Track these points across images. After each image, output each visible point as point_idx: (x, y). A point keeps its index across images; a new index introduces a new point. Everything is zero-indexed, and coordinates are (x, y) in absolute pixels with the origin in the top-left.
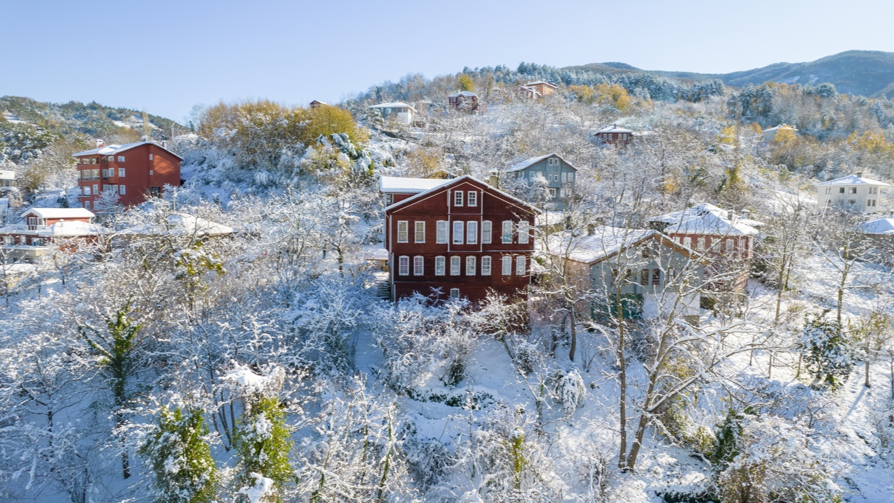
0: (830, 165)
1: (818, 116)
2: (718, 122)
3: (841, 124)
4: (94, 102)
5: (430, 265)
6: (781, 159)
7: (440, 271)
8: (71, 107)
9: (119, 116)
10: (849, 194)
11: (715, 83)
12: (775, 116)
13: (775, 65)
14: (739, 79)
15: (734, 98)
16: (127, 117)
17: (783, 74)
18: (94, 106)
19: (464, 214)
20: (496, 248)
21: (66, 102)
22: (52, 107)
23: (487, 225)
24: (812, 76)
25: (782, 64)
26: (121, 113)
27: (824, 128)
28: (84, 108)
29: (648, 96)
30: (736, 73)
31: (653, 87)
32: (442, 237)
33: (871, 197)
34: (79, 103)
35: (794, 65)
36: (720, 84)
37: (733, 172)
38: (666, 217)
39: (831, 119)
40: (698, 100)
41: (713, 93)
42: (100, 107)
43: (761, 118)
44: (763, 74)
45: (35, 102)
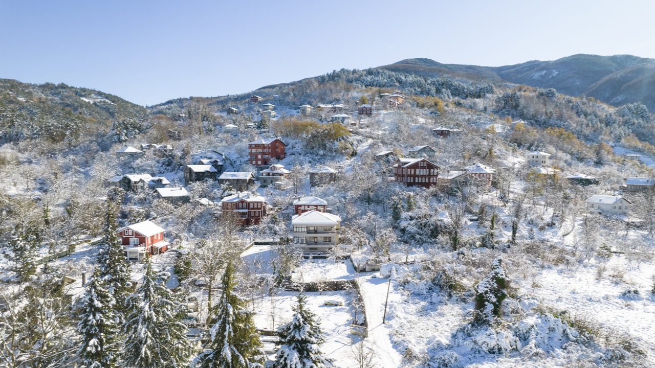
0: (536, 144)
1: (544, 110)
2: (489, 117)
3: (554, 116)
4: (63, 84)
5: (414, 180)
6: (515, 141)
7: (417, 181)
8: (46, 87)
9: (83, 94)
10: (535, 159)
11: (489, 86)
12: (521, 110)
13: (531, 62)
14: (507, 71)
15: (499, 98)
16: (89, 94)
17: (536, 69)
18: (63, 86)
19: (423, 168)
20: (430, 176)
21: (43, 83)
22: (34, 86)
23: (428, 170)
24: (554, 71)
25: (535, 61)
26: (84, 91)
27: (547, 117)
28: (56, 88)
29: (450, 94)
30: (506, 66)
31: (452, 88)
32: (417, 173)
33: (543, 160)
34: (52, 84)
35: (543, 62)
36: (492, 87)
37: (490, 150)
38: (467, 168)
39: (551, 112)
40: (479, 97)
41: (488, 92)
42: (67, 87)
43: (513, 110)
44: (523, 68)
45: (21, 83)
